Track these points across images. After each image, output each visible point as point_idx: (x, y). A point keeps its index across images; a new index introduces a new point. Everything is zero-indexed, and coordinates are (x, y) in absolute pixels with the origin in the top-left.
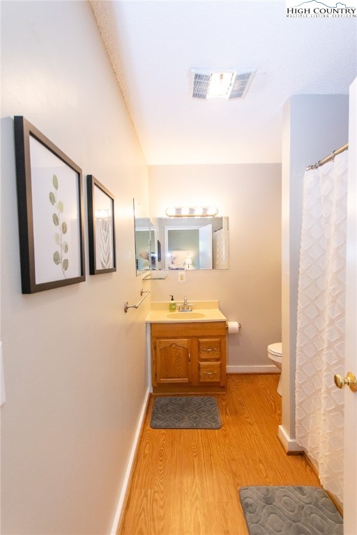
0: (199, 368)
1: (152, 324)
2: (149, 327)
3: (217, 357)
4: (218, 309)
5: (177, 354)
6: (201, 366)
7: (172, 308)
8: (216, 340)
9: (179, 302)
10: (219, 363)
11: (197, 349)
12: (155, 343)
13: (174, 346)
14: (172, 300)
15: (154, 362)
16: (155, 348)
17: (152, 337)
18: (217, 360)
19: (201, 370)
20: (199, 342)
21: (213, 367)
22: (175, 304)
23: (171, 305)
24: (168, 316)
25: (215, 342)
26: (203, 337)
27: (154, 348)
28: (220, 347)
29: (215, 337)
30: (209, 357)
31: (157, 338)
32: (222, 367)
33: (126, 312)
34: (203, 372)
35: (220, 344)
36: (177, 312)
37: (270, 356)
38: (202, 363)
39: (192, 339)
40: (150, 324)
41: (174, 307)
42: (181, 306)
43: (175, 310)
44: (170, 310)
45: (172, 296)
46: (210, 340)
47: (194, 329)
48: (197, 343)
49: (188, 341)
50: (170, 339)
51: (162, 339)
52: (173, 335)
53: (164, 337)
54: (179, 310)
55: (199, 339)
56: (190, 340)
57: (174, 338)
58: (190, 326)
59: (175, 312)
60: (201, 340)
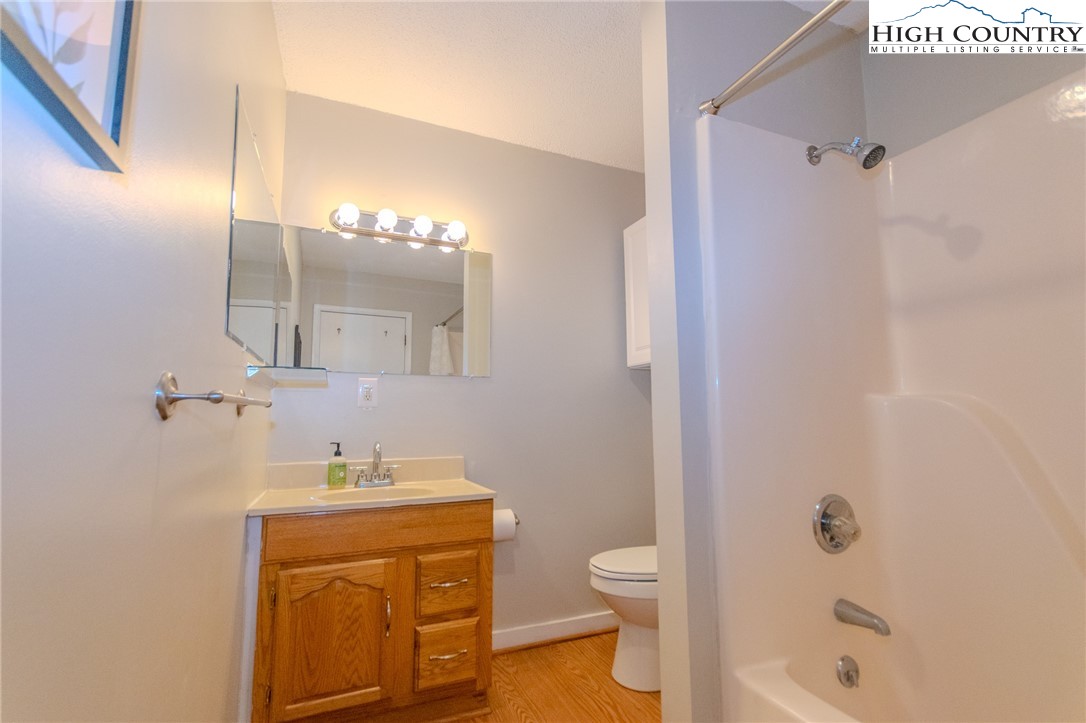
0: (416, 645)
1: (266, 519)
2: (257, 527)
3: (467, 603)
4: (462, 479)
5: (349, 611)
6: (422, 640)
7: (336, 476)
8: (468, 553)
9: (358, 460)
10: (473, 621)
11: (411, 587)
12: (275, 583)
13: (339, 584)
14: (338, 453)
15: (266, 650)
16: (274, 600)
17: (266, 563)
18: (469, 612)
19: (422, 651)
20: (418, 566)
21: (457, 637)
22: (344, 466)
23: (332, 468)
24: (324, 498)
25: (466, 559)
26: (431, 548)
27: (270, 599)
28: (478, 573)
29: (463, 545)
30: (447, 608)
31: (285, 565)
32: (482, 632)
33: (165, 417)
34: (427, 654)
35: (478, 563)
37: (596, 583)
38: (424, 629)
39: (398, 559)
40: (259, 521)
41: (342, 474)
42: (362, 471)
43: (345, 482)
44: (329, 483)
45: (338, 445)
46: (451, 557)
47: (404, 527)
48: (412, 568)
49: (386, 564)
50: (328, 563)
51: (300, 567)
52: (337, 551)
53: (307, 561)
54: (356, 484)
55: (419, 557)
56: (392, 560)
57: (343, 559)
58: (395, 518)
59: (344, 488)
60: (426, 559)
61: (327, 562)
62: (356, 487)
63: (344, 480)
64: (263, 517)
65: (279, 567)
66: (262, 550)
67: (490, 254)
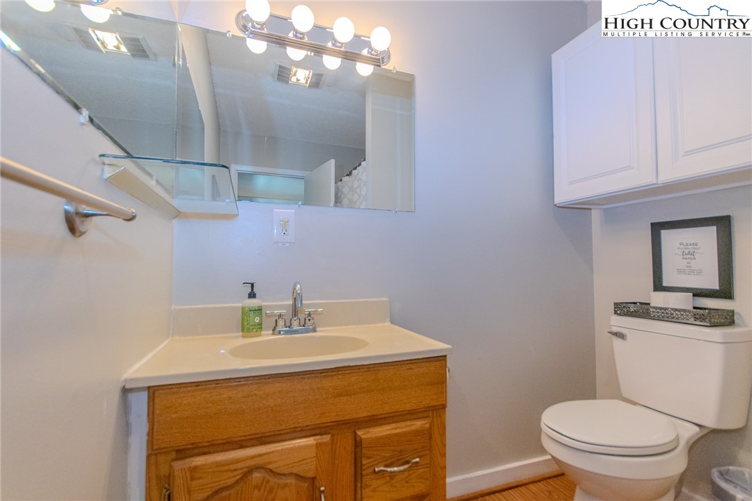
1: (153, 392)
2: (140, 403)
3: (419, 488)
4: (388, 324)
7: (250, 322)
8: (418, 424)
9: (275, 302)
11: (349, 472)
12: (169, 479)
13: (257, 476)
14: (252, 295)
17: (154, 453)
20: (358, 444)
22: (259, 310)
23: (246, 312)
24: (235, 352)
25: (417, 433)
26: (374, 421)
28: (431, 450)
29: (412, 414)
31: (182, 453)
35: (430, 438)
36: (267, 336)
39: (333, 435)
40: (144, 396)
41: (257, 320)
42: (280, 316)
43: (261, 328)
44: (243, 330)
45: (252, 285)
46: (398, 431)
47: (340, 395)
48: (350, 446)
49: (318, 445)
50: (242, 447)
51: (205, 454)
52: (253, 432)
53: (212, 445)
54: (274, 330)
55: (359, 433)
56: (327, 438)
57: (262, 440)
58: (327, 383)
59: (260, 335)
60: (368, 436)
61: (241, 445)
62: (273, 334)
63: (260, 326)
64: (149, 388)
65: (174, 455)
66: (148, 434)
67: (412, 76)
